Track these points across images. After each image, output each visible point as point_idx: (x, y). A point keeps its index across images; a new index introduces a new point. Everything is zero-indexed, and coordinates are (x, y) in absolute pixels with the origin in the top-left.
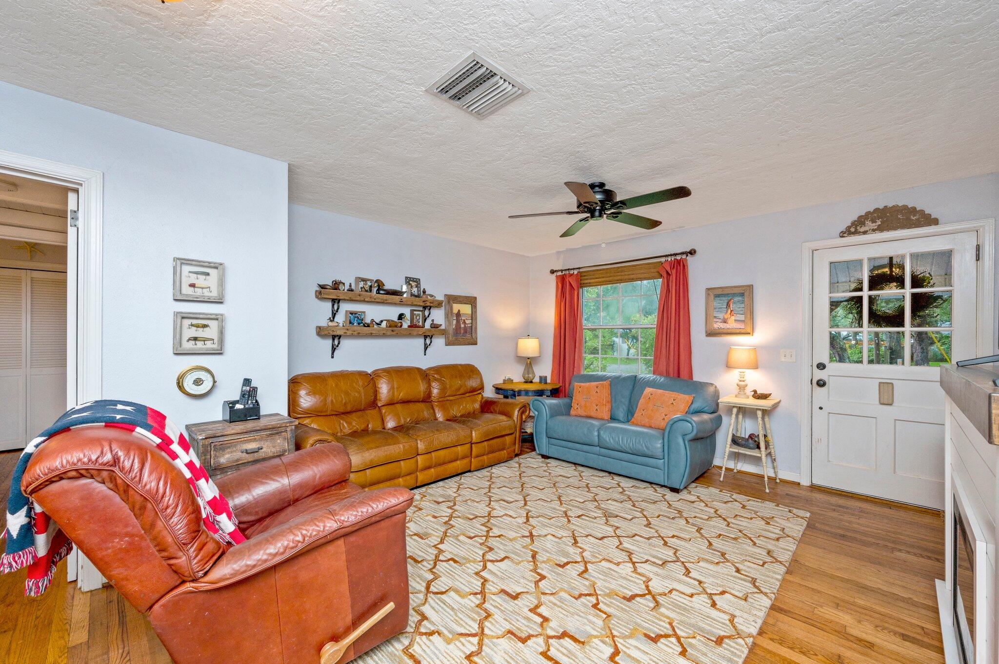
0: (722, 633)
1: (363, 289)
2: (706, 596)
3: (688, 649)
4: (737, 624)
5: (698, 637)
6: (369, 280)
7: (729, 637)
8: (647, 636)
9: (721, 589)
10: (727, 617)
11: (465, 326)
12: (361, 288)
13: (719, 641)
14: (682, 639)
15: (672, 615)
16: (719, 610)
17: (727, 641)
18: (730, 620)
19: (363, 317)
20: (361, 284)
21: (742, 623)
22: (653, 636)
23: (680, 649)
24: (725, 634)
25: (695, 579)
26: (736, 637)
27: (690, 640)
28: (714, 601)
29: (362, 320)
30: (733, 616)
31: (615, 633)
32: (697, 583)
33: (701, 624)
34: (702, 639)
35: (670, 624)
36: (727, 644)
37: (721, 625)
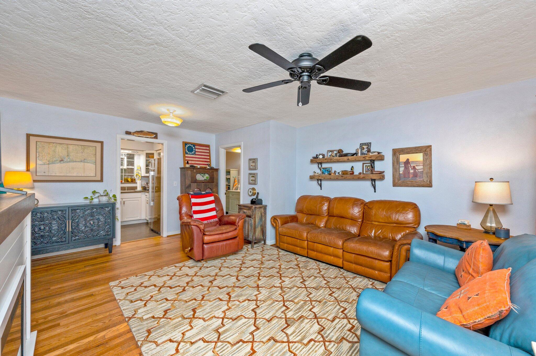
0: (151, 335)
1: (331, 156)
2: (180, 340)
3: (153, 319)
4: (152, 343)
5: (156, 325)
6: (335, 150)
7: (148, 336)
8: (169, 309)
9: (181, 351)
10: (159, 342)
11: (415, 172)
12: (330, 155)
13: (149, 332)
14: (159, 319)
15: (175, 321)
16: (166, 341)
17: (147, 334)
18: (156, 342)
19: (330, 170)
20: (330, 154)
21: (151, 347)
22: (168, 311)
23: (155, 317)
24: (150, 336)
25: (196, 341)
26: (146, 339)
27: (158, 321)
28: (173, 342)
29: (330, 171)
30: (157, 345)
31: (176, 302)
32: (193, 341)
33: (163, 329)
34: (155, 326)
35: (170, 318)
36: (145, 334)
37: (156, 337)
